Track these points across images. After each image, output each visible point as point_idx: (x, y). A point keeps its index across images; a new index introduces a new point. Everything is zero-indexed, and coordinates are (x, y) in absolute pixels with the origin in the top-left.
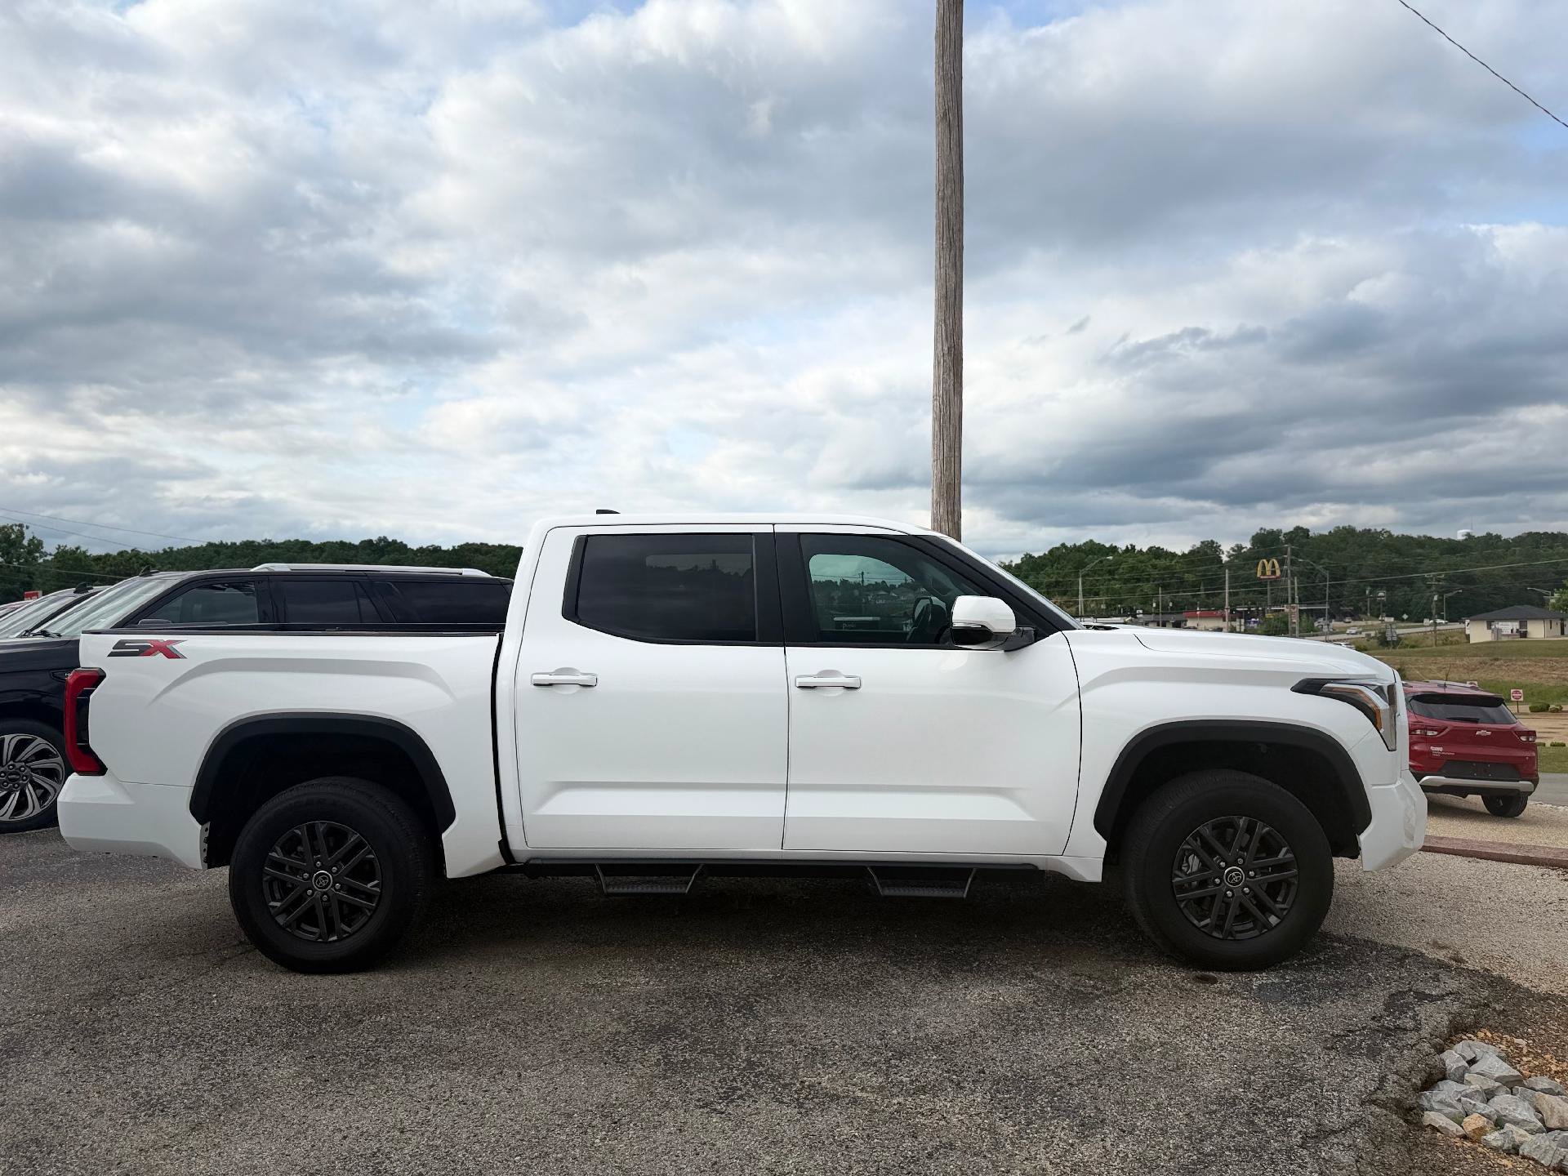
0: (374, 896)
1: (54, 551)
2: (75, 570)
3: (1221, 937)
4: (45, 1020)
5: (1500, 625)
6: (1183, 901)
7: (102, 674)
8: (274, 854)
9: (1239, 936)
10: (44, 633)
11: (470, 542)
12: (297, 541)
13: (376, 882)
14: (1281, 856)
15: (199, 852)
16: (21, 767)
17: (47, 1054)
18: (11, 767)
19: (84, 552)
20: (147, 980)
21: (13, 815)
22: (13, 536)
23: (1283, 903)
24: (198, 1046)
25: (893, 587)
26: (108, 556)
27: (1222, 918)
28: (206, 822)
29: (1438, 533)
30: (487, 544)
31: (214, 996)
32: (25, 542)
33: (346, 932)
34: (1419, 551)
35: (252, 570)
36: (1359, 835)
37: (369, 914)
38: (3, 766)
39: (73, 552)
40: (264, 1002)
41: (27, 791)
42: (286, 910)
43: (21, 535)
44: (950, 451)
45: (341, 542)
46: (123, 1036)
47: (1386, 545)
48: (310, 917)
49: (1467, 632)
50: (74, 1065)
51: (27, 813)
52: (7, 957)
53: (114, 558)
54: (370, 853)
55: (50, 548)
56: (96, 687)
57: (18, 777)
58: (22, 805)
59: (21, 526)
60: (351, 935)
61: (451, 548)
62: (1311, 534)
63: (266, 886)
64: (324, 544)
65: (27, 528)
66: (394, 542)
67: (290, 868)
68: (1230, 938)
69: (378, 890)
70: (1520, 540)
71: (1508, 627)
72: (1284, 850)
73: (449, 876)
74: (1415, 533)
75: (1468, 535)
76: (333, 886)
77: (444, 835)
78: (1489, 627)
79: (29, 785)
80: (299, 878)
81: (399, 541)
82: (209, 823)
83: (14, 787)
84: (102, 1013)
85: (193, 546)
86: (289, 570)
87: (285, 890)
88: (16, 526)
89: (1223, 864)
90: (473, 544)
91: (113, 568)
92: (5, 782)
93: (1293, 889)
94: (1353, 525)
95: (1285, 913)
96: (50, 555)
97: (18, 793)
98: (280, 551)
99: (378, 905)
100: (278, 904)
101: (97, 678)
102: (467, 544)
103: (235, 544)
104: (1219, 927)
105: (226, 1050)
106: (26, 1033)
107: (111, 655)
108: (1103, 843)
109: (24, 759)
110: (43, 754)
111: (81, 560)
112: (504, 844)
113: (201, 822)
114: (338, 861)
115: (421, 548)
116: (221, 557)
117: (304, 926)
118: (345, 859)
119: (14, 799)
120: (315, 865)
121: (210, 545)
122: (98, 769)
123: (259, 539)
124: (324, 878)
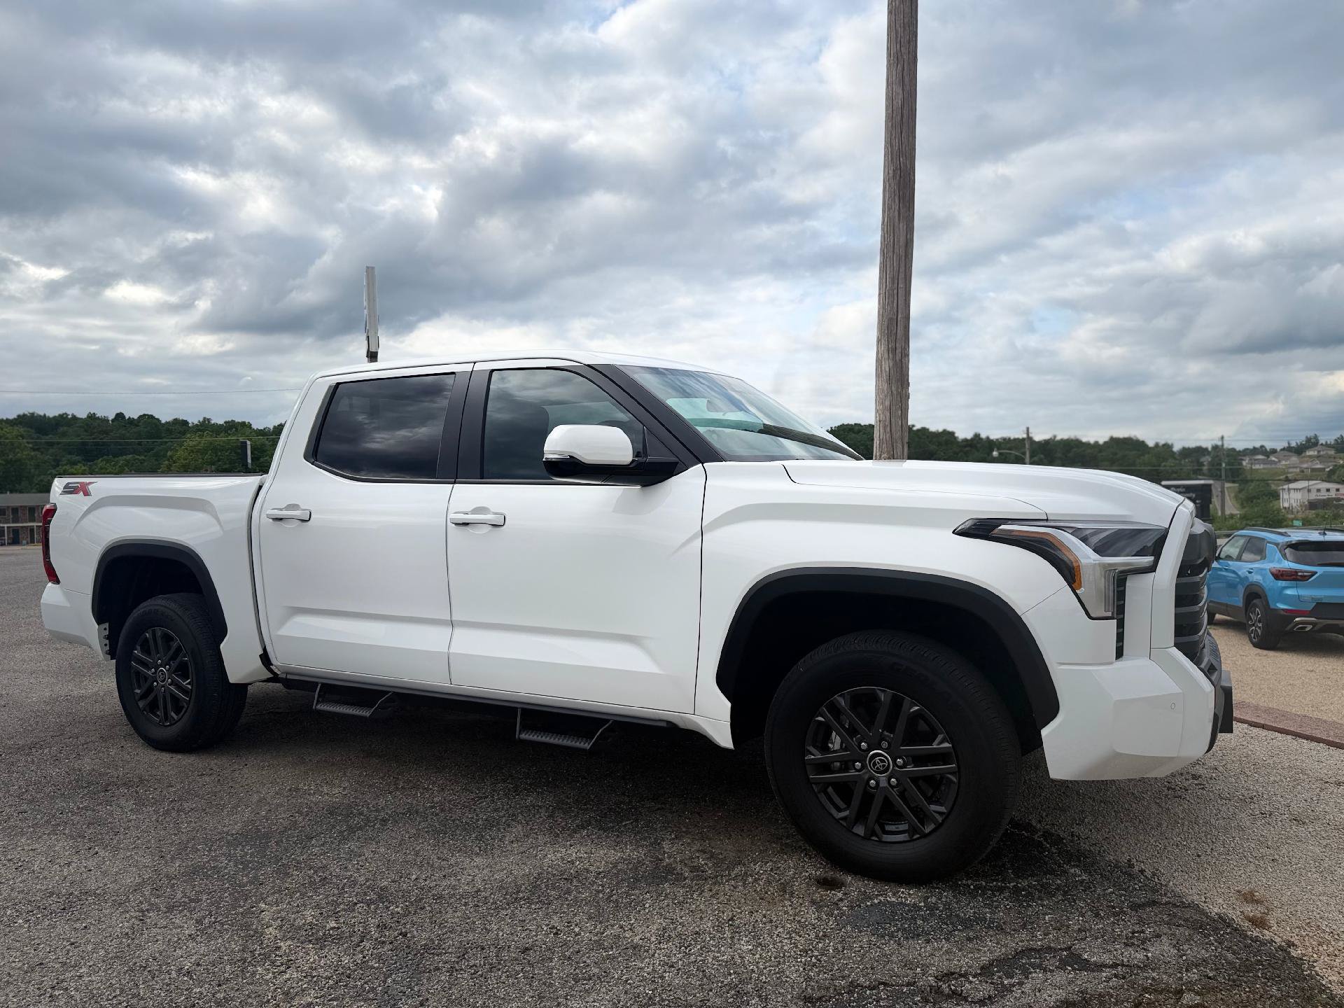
0: (188, 692)
3: (863, 836)
7: (55, 508)
8: (136, 652)
9: (886, 837)
14: (935, 744)
15: (100, 646)
23: (941, 804)
25: (1274, 451)
27: (864, 811)
28: (102, 623)
30: (860, 424)
33: (174, 719)
36: (1044, 728)
37: (186, 706)
42: (143, 697)
44: (893, 283)
60: (176, 722)
68: (874, 838)
72: (939, 737)
76: (167, 681)
80: (150, 672)
82: (107, 624)
89: (864, 745)
90: (848, 425)
95: (941, 817)
99: (190, 699)
101: (53, 511)
107: (62, 493)
112: (265, 658)
113: (98, 624)
114: (169, 661)
118: (173, 660)
124: (162, 674)
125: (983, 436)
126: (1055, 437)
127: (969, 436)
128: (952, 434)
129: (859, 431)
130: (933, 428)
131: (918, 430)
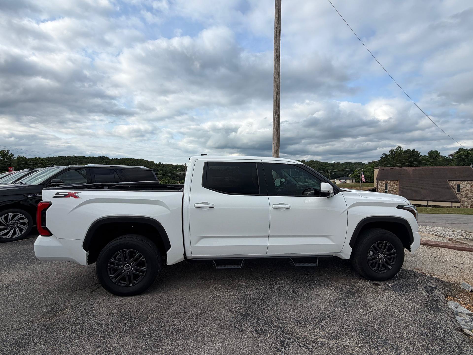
0: (145, 271)
1: (17, 157)
2: (23, 162)
3: (378, 272)
4: (32, 325)
5: (342, 180)
6: (369, 263)
7: (51, 203)
8: (111, 260)
9: (382, 272)
10: (21, 183)
11: (125, 157)
12: (82, 156)
13: (145, 267)
14: (393, 251)
15: (86, 260)
16: (14, 222)
17: (35, 344)
18: (11, 223)
19: (25, 157)
20: (68, 303)
21: (11, 236)
22: (5, 153)
23: (392, 263)
24: (94, 335)
26: (32, 158)
27: (379, 267)
28: (88, 251)
29: (329, 162)
30: (128, 158)
31: (93, 309)
32: (9, 154)
33: (135, 283)
34: (326, 165)
35: (85, 166)
36: (411, 245)
37: (143, 277)
38: (8, 222)
39: (22, 157)
40: (112, 311)
41: (16, 229)
42: (116, 277)
43: (8, 153)
45: (93, 157)
46: (63, 331)
47: (320, 164)
48: (123, 279)
49: (335, 182)
50: (47, 349)
51: (16, 236)
52: (15, 295)
53: (34, 159)
54: (143, 258)
55: (16, 156)
56: (49, 208)
57: (13, 225)
58: (15, 233)
59: (8, 150)
60: (137, 284)
61: (120, 159)
62: (305, 161)
63: (108, 270)
64: (89, 157)
65: (10, 151)
66: (106, 157)
67: (116, 264)
68: (380, 272)
69: (146, 270)
70: (343, 164)
71: (343, 181)
72: (393, 249)
73: (168, 264)
74: (325, 162)
75: (334, 162)
76: (131, 269)
77: (167, 253)
78: (339, 181)
79: (17, 228)
80: (120, 267)
81: (107, 157)
82: (89, 251)
83: (12, 228)
84: (53, 320)
85: (54, 157)
86: (95, 166)
87: (115, 271)
88: (6, 150)
89: (379, 253)
90: (125, 158)
91: (33, 161)
92: (9, 227)
93: (395, 259)
94: (313, 160)
95: (393, 265)
96: (16, 158)
97: (13, 230)
98: (78, 158)
99: (146, 274)
100: (113, 275)
101: (49, 204)
102: (124, 158)
103: (66, 156)
104: (378, 270)
105: (104, 336)
106: (26, 334)
107: (54, 197)
108: (352, 249)
109: (15, 220)
110: (21, 218)
111: (24, 159)
112: (185, 255)
113: (87, 251)
114: (132, 262)
115: (113, 158)
116: (62, 159)
117: (121, 281)
118: (135, 261)
119: (12, 232)
120: (125, 263)
121: (59, 156)
122: (49, 234)
123: (72, 155)
124: (128, 267)
125: (161, 163)
126: (178, 164)
127: (158, 163)
128: (154, 162)
129: (129, 160)
130: (149, 160)
131: (145, 161)
